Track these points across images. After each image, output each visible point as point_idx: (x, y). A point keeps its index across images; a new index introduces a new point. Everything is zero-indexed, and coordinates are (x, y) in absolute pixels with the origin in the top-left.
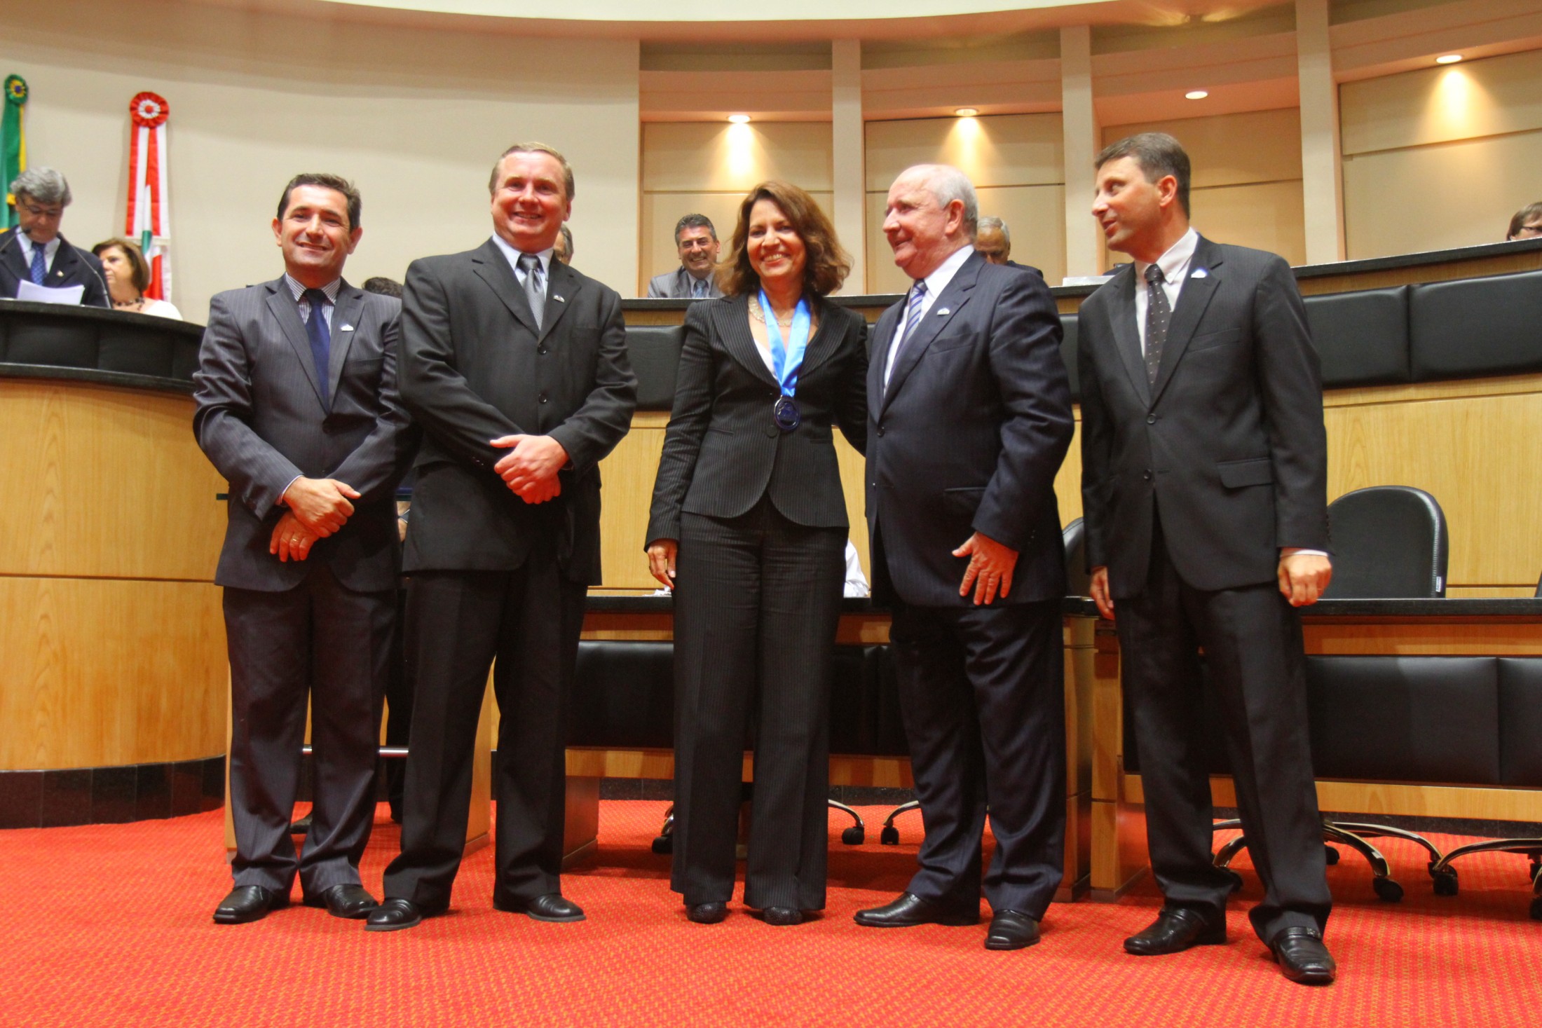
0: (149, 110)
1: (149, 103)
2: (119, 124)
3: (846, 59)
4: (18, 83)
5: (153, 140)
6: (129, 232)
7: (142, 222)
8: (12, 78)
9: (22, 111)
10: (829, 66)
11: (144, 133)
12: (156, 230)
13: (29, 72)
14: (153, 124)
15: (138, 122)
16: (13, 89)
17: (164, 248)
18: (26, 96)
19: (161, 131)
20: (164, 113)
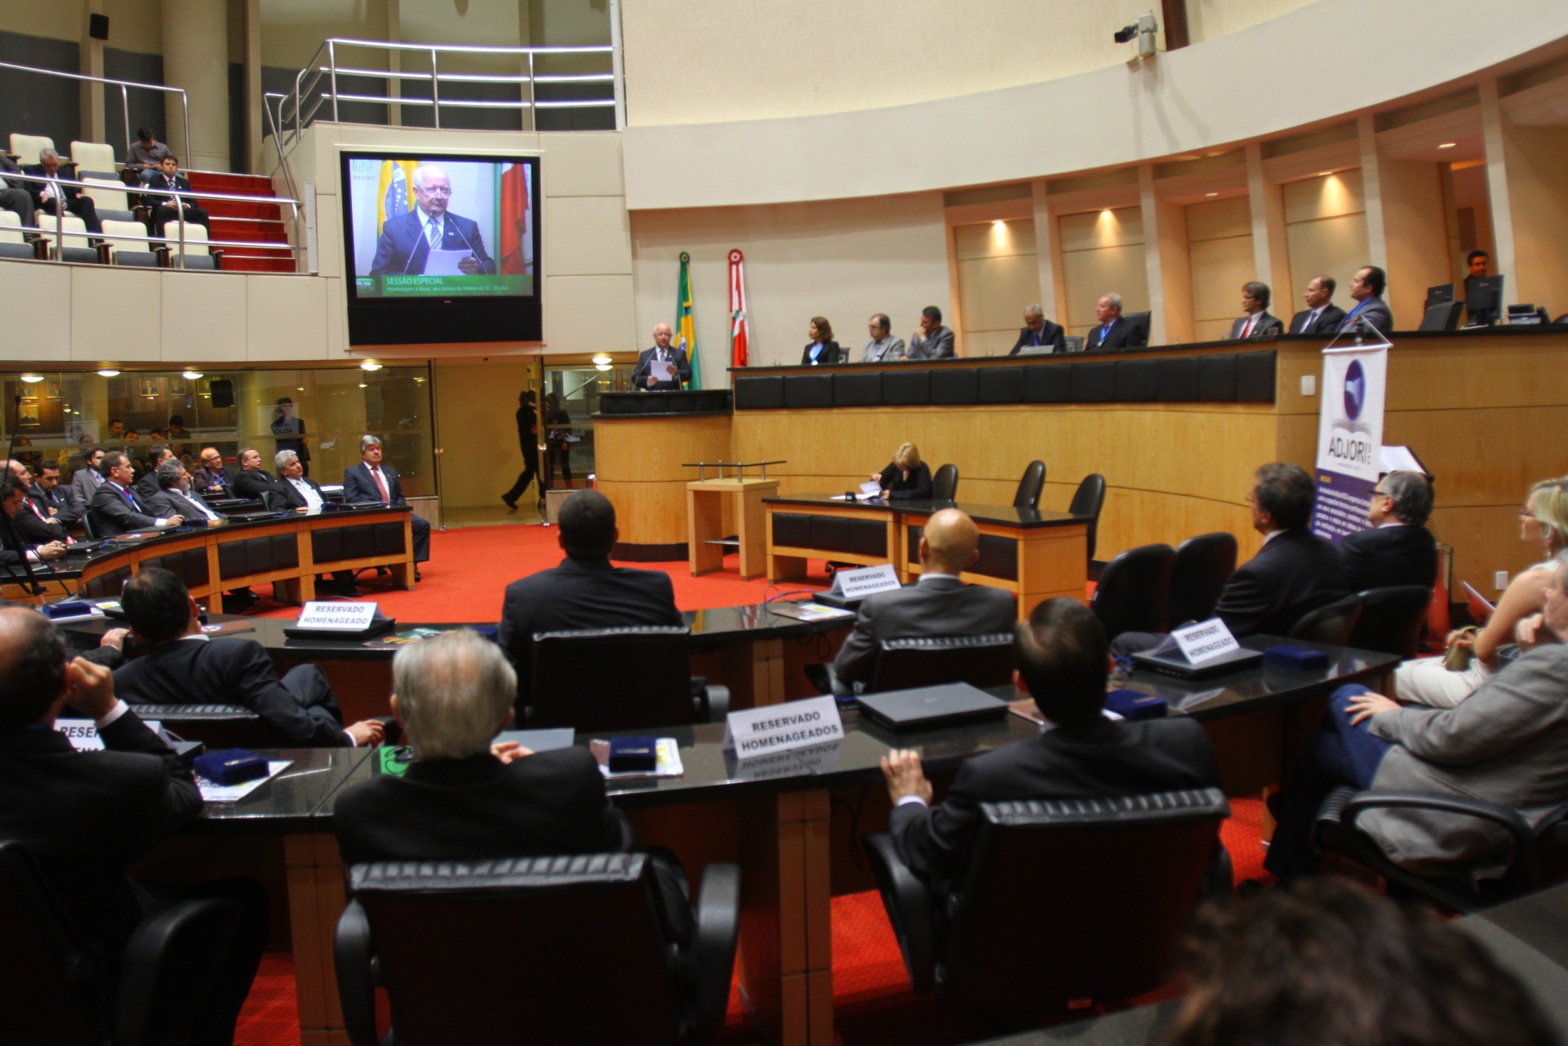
0: (735, 257)
1: (735, 254)
2: (726, 264)
3: (1039, 192)
4: (685, 255)
5: (738, 270)
6: (731, 311)
7: (735, 307)
8: (682, 254)
9: (687, 266)
10: (1030, 195)
11: (734, 267)
12: (740, 309)
13: (689, 249)
14: (737, 263)
15: (731, 263)
16: (683, 258)
17: (744, 317)
18: (688, 260)
19: (741, 266)
20: (741, 258)
